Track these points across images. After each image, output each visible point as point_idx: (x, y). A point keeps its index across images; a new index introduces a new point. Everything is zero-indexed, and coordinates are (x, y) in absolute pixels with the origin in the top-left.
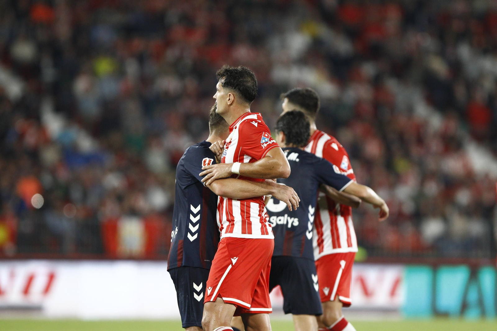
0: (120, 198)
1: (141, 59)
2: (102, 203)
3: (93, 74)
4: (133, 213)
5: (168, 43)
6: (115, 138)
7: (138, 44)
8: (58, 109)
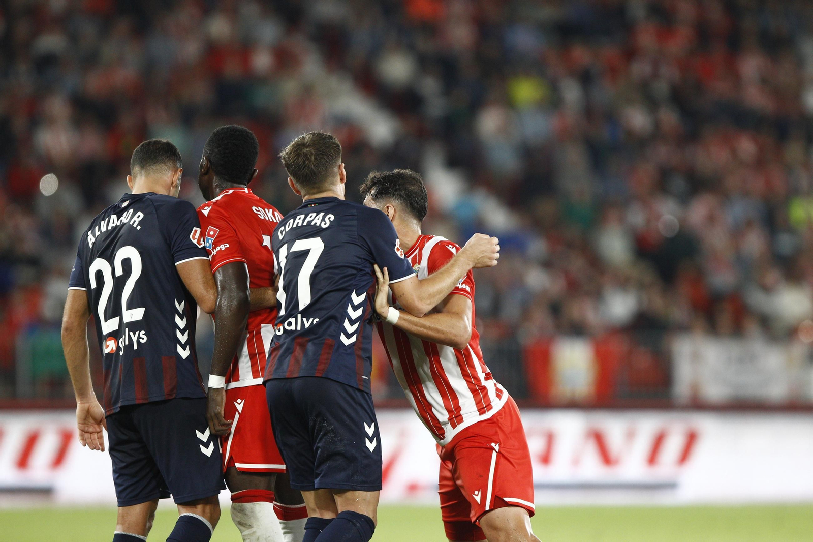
0: (556, 309)
1: (586, 78)
2: (526, 313)
3: (508, 103)
4: (577, 330)
5: (630, 54)
6: (546, 208)
7: (581, 54)
8: (454, 162)
